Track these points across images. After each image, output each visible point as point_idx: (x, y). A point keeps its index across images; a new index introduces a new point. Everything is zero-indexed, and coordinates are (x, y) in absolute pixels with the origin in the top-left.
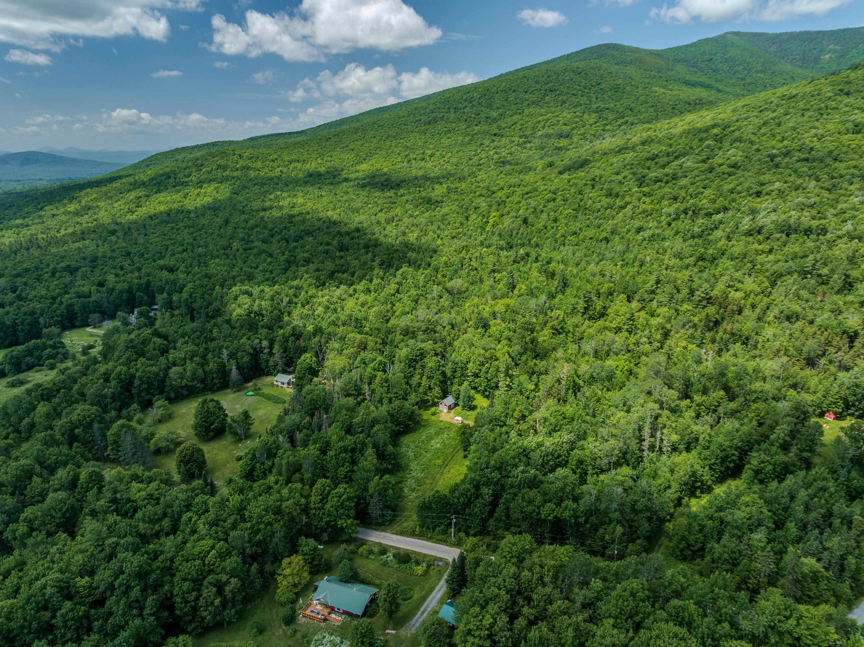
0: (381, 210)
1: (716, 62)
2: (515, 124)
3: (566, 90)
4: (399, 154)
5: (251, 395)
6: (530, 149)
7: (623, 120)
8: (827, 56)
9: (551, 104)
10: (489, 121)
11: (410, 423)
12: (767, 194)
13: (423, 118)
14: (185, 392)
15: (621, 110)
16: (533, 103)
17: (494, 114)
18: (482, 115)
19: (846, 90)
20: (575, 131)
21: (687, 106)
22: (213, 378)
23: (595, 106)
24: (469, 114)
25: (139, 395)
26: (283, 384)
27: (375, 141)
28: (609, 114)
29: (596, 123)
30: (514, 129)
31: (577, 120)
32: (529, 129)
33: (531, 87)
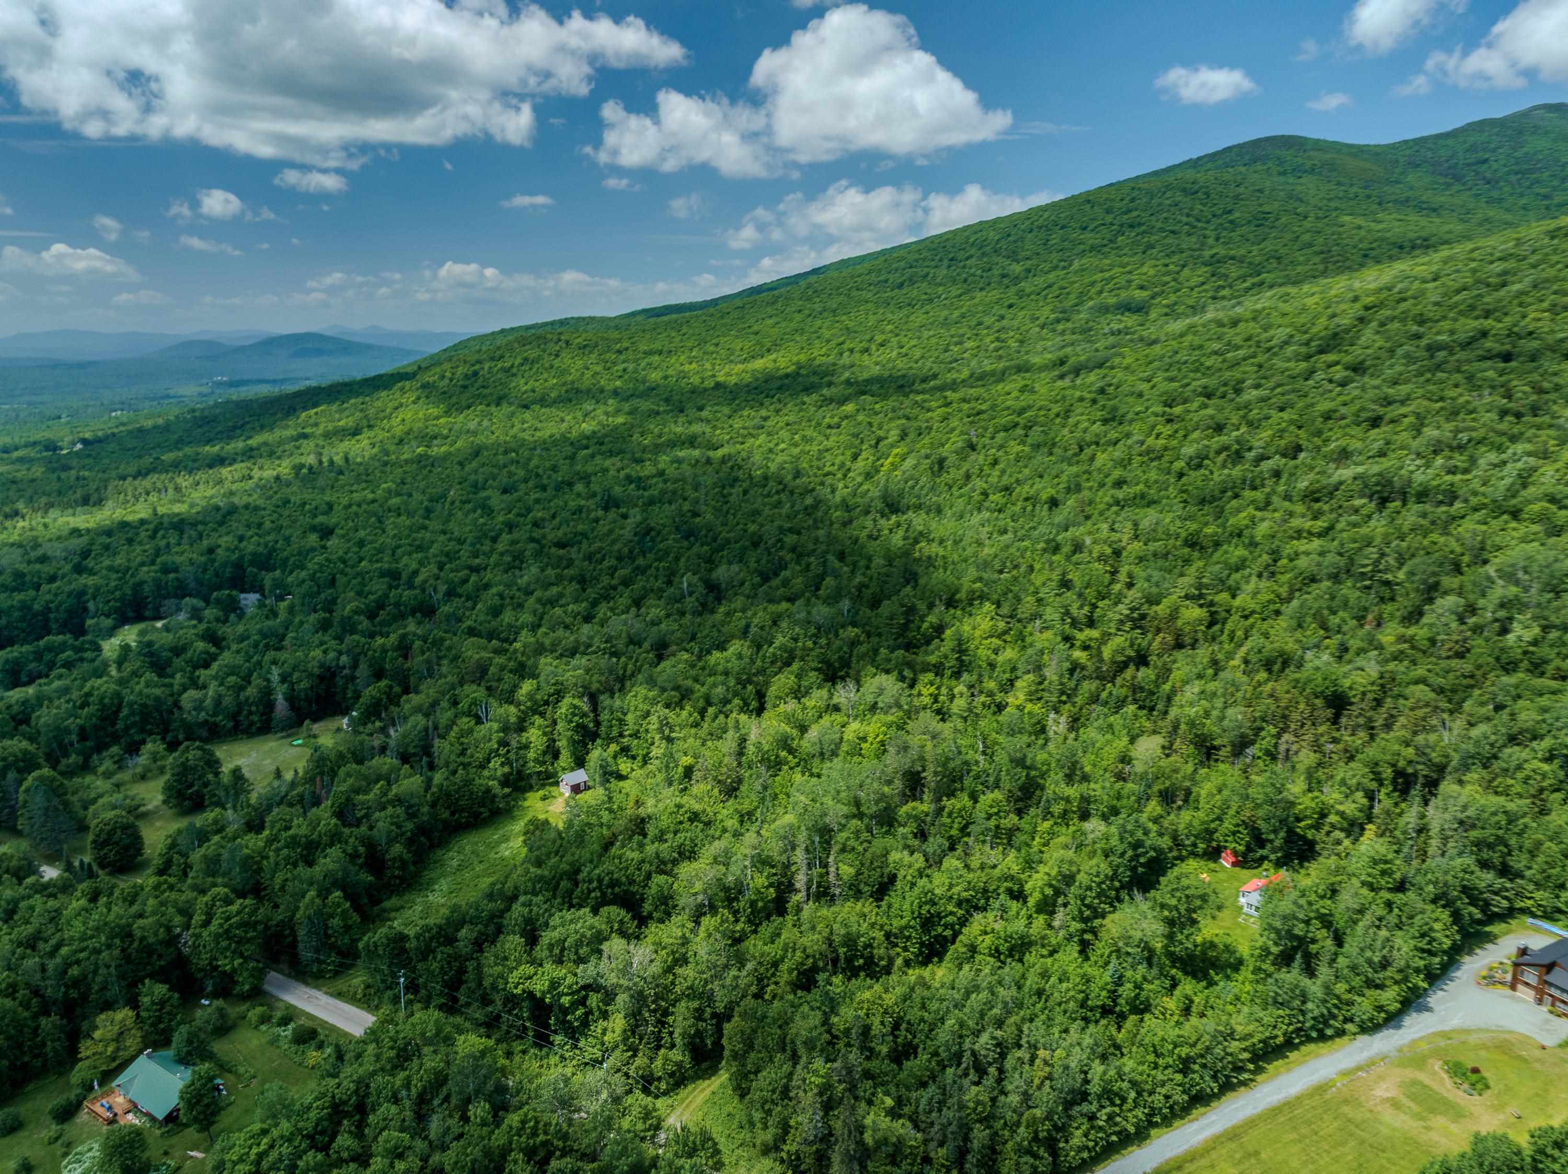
1: (1495, 166)
2: (1050, 286)
3: (1159, 225)
4: (828, 341)
5: (298, 746)
6: (1063, 333)
7: (1256, 280)
10: (1006, 281)
12: (1392, 421)
13: (892, 277)
16: (1093, 248)
17: (1017, 268)
18: (996, 272)
20: (1158, 300)
22: (250, 713)
23: (1209, 254)
25: (126, 732)
27: (798, 317)
28: (1233, 268)
29: (1202, 284)
30: (1046, 297)
31: (1167, 279)
32: (1072, 296)
33: (1095, 219)
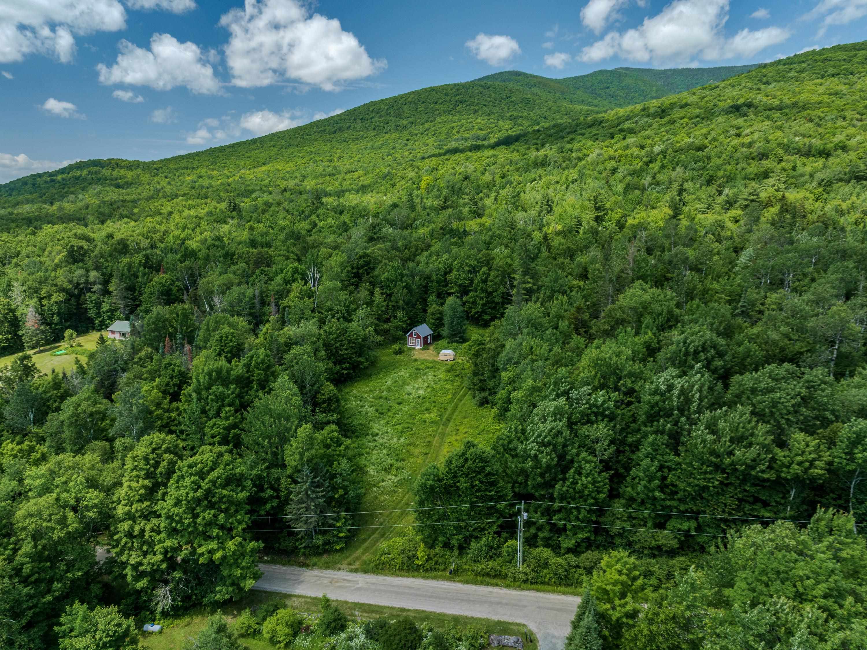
3: (476, 102)
5: (62, 354)
9: (464, 113)
10: (400, 128)
11: (361, 359)
16: (445, 112)
18: (392, 124)
24: (378, 124)
26: (124, 335)
32: (443, 134)
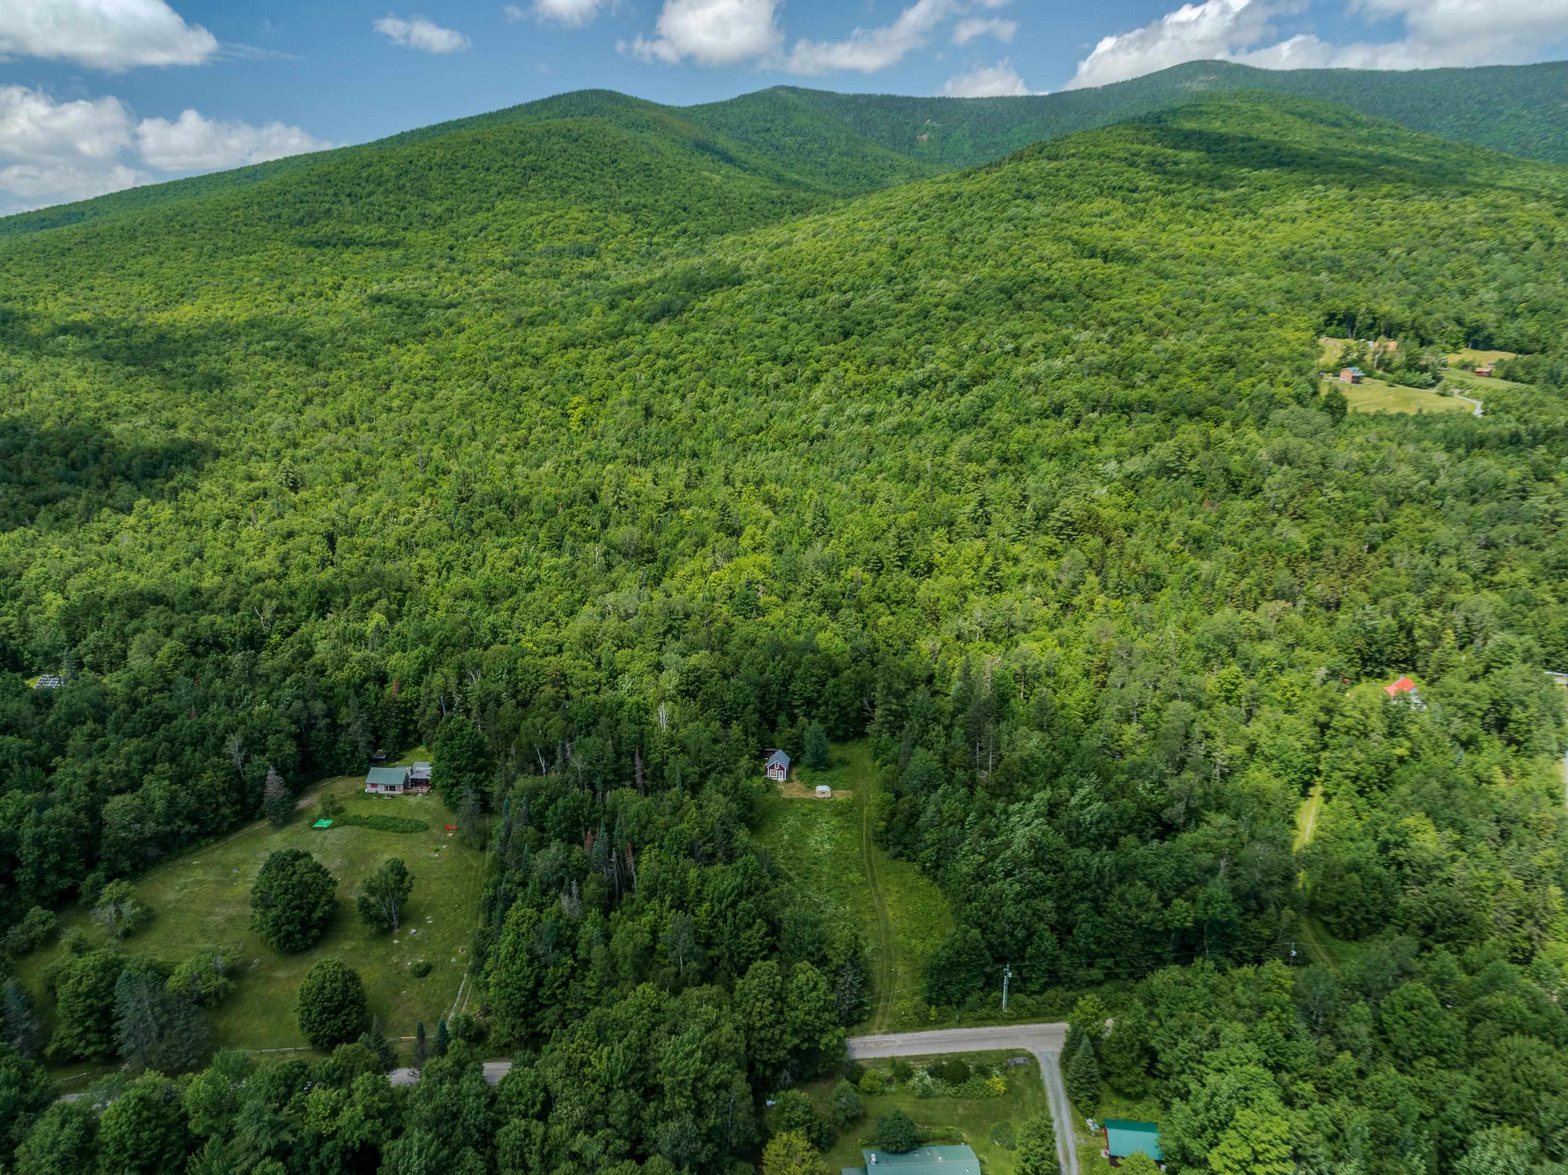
0: (309, 401)
1: (777, 135)
2: (484, 228)
5: (330, 827)
7: (678, 228)
8: (925, 137)
9: (543, 195)
13: (286, 212)
14: (152, 851)
15: (667, 208)
16: (508, 190)
17: (437, 209)
19: (1025, 191)
20: (602, 245)
21: (770, 206)
22: (219, 805)
23: (622, 201)
24: (384, 208)
25: (40, 882)
26: (392, 788)
28: (651, 216)
29: (632, 231)
30: (486, 237)
31: (599, 224)
32: (516, 239)
33: (494, 160)
